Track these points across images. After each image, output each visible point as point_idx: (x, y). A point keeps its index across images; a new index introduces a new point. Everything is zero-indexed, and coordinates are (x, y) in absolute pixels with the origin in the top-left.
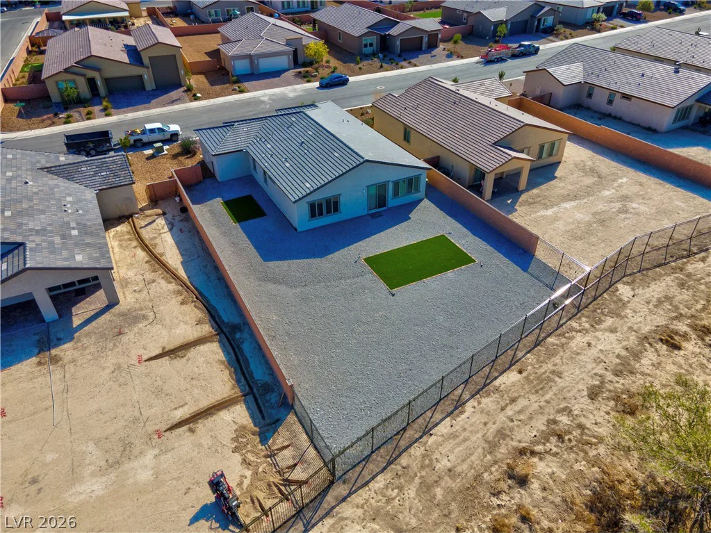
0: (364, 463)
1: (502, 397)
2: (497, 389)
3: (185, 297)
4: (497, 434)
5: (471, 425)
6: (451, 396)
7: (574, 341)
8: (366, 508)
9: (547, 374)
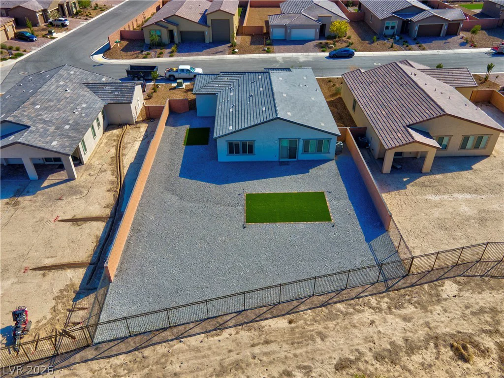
0: (119, 341)
1: (260, 336)
2: (260, 329)
3: (113, 187)
4: (233, 363)
5: (218, 348)
6: (219, 320)
7: (360, 314)
8: (96, 374)
9: (313, 333)
